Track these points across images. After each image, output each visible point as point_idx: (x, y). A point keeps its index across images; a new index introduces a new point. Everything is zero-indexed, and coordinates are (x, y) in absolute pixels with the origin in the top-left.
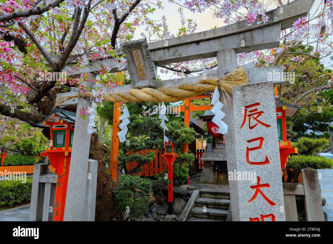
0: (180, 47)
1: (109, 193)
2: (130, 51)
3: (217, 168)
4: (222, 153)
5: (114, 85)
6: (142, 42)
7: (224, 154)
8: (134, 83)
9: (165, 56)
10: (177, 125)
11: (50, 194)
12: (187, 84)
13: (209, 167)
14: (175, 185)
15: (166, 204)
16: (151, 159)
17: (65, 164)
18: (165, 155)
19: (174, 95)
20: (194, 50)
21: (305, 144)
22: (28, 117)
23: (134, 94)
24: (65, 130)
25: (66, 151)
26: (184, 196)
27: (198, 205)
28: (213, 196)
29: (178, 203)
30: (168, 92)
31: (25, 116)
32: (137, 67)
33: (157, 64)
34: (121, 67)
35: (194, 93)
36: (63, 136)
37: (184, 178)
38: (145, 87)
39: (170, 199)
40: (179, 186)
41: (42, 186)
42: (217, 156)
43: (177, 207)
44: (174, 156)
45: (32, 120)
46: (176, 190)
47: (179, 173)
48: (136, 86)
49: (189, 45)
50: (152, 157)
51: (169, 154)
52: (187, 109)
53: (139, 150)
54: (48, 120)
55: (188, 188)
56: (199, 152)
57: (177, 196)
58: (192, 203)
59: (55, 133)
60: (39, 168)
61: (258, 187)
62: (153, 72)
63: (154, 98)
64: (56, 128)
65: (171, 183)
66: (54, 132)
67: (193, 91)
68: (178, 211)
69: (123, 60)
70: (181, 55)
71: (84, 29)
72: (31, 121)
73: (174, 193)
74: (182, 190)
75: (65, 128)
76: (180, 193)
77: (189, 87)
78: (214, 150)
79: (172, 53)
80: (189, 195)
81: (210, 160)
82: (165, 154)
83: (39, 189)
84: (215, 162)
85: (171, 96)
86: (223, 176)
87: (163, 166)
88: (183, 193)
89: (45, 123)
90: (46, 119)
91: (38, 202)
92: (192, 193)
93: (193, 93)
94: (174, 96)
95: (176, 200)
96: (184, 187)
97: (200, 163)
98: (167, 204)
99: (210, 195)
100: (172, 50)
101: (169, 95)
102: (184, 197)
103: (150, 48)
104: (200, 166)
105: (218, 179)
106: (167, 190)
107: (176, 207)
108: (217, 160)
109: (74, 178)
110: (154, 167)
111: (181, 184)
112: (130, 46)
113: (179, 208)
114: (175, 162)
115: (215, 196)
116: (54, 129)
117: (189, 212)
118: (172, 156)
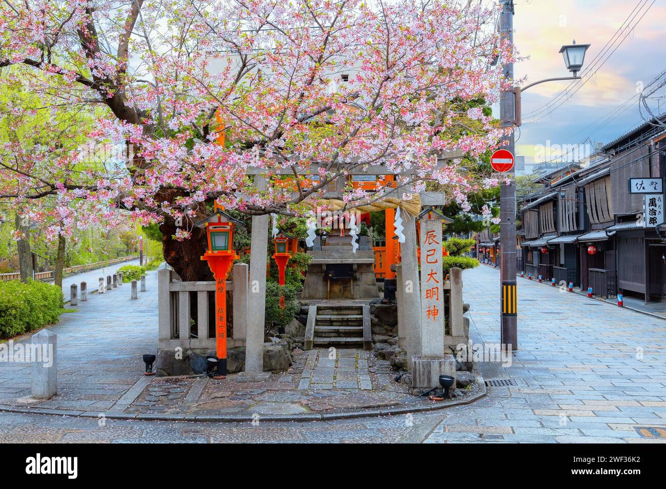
3: (330, 275)
4: (337, 251)
7: (341, 253)
13: (316, 273)
18: (276, 257)
21: (455, 244)
24: (226, 232)
27: (319, 323)
28: (336, 313)
42: (329, 256)
51: (282, 254)
55: (300, 303)
58: (313, 322)
60: (168, 274)
61: (431, 275)
64: (213, 229)
74: (294, 306)
78: (323, 247)
80: (305, 312)
81: (321, 263)
82: (276, 254)
84: (328, 265)
86: (339, 287)
88: (296, 310)
89: (207, 224)
90: (209, 220)
92: (308, 310)
99: (331, 311)
102: (297, 316)
105: (330, 292)
108: (332, 263)
115: (339, 312)
116: (211, 230)
117: (314, 332)
118: (286, 258)
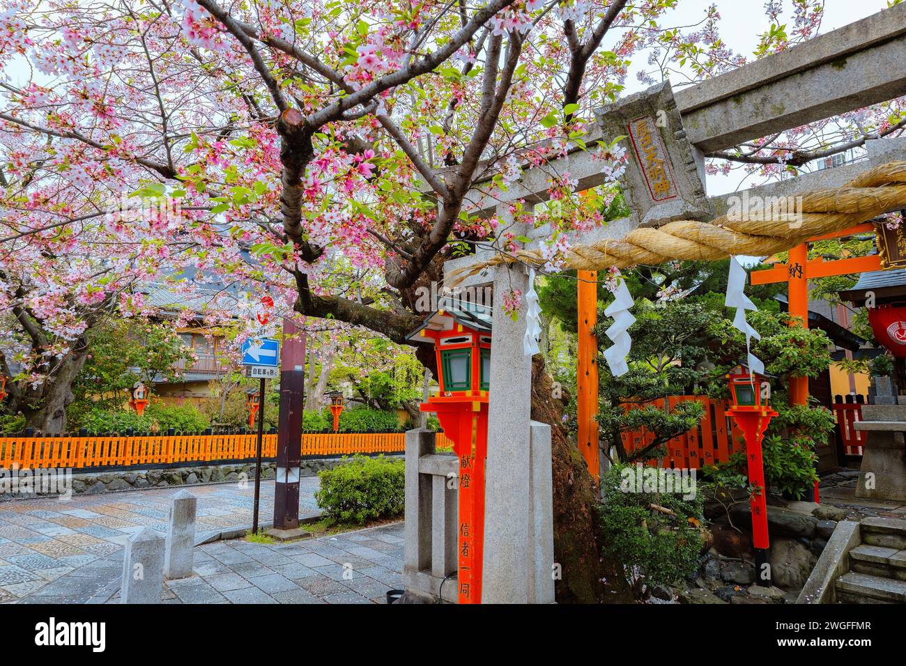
0: (777, 88)
1: (584, 509)
2: (623, 127)
5: (590, 224)
6: (657, 96)
8: (640, 212)
9: (728, 122)
10: (766, 323)
11: (444, 501)
12: (811, 193)
14: (772, 500)
15: (748, 555)
16: (692, 421)
17: (474, 432)
18: (734, 413)
19: (768, 233)
20: (826, 86)
22: (386, 321)
23: (643, 241)
24: (467, 349)
25: (476, 400)
26: (806, 537)
29: (786, 554)
30: (749, 226)
31: (381, 319)
32: (645, 167)
33: (706, 149)
34: (613, 172)
35: (839, 220)
36: (464, 362)
37: (801, 482)
38: (672, 219)
39: (761, 539)
40: (785, 506)
41: (425, 480)
43: (783, 567)
44: (764, 414)
45: (395, 328)
46: (778, 517)
47: (783, 466)
48: (645, 221)
49: (808, 74)
50: (695, 416)
51: (746, 408)
52: (797, 273)
53: (653, 398)
54: (430, 327)
55: (816, 513)
56: (844, 402)
57: (784, 533)
58: (837, 560)
59: (447, 358)
60: (417, 439)
62: (694, 173)
63: (704, 249)
64: (447, 344)
65: (760, 494)
66: (445, 355)
67: (837, 213)
68: (788, 578)
69: (618, 151)
70: (781, 110)
71: (510, 90)
72: (392, 332)
73: (771, 524)
74: (797, 517)
75: (469, 344)
76: (790, 525)
77: (819, 204)
78: (900, 397)
79: (751, 108)
80: (825, 535)
82: (735, 407)
83: (420, 489)
85: (759, 236)
87: (730, 442)
88: (801, 527)
89: (423, 333)
90: (426, 324)
91: (419, 520)
92: (832, 530)
93: (834, 219)
94: (768, 237)
95: (780, 546)
96: (805, 509)
97: (848, 438)
98: (750, 553)
100: (749, 102)
101: (753, 235)
102: (806, 541)
103: (682, 105)
104: (849, 448)
106: (749, 514)
107: (780, 565)
109: (499, 467)
110: (701, 446)
111: (790, 498)
112: (623, 112)
113: (792, 570)
114: (768, 433)
116: (444, 347)
117: (830, 586)
118: (757, 415)
